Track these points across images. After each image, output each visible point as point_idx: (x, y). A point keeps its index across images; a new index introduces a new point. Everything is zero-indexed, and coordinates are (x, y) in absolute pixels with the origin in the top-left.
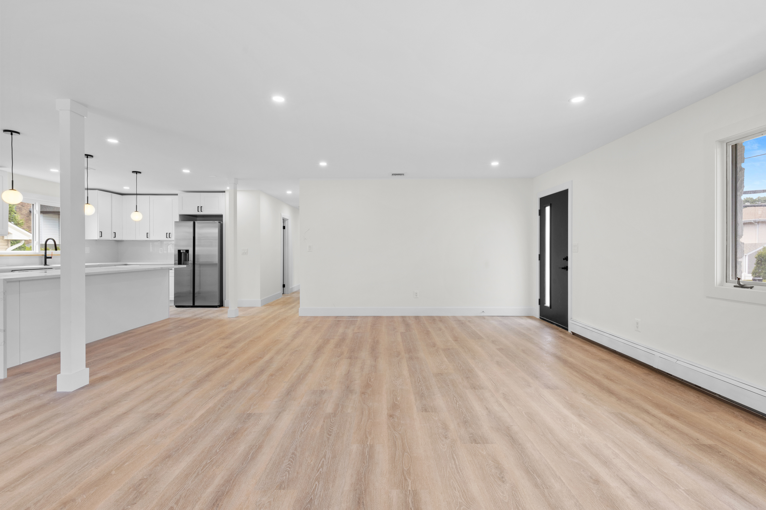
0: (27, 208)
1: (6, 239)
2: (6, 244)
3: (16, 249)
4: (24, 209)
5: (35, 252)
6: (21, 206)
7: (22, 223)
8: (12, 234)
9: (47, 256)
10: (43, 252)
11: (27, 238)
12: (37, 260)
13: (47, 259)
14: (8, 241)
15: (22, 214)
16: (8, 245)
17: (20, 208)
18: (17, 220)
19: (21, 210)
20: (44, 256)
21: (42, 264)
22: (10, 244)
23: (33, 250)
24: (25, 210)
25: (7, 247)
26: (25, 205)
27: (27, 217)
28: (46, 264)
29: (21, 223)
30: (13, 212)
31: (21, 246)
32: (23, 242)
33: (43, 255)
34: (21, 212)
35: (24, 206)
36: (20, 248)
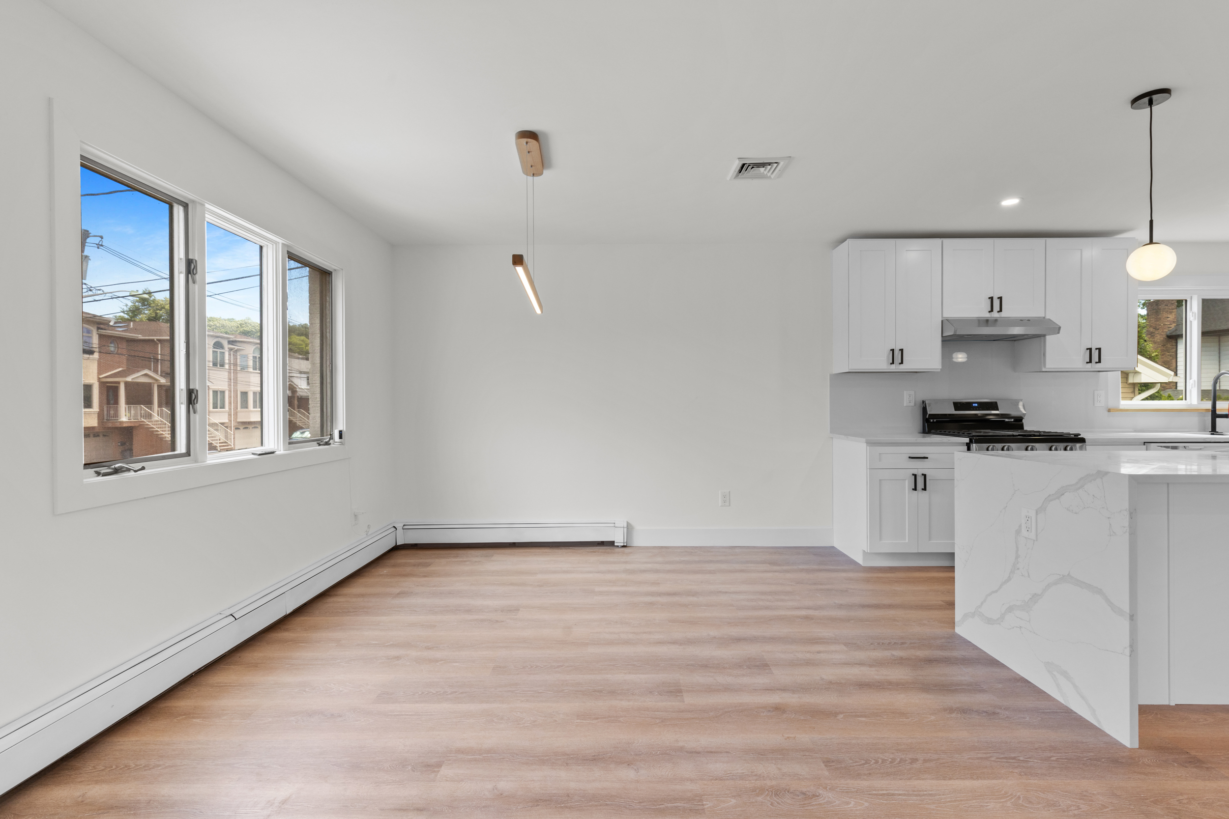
0: (1162, 332)
1: (1132, 382)
2: (1131, 390)
3: (1147, 399)
4: (1158, 334)
5: (1189, 403)
6: (1154, 329)
7: (1157, 355)
8: (1141, 373)
9: (1218, 412)
10: (1208, 405)
11: (1165, 380)
12: (1195, 420)
13: (1218, 419)
14: (1134, 385)
15: (1155, 343)
16: (1134, 392)
17: (1152, 333)
18: (1148, 352)
19: (1154, 335)
20: (1210, 413)
21: (1203, 430)
22: (1137, 392)
23: (1186, 399)
24: (1161, 334)
25: (1132, 395)
26: (1160, 326)
27: (1162, 346)
28: (1214, 430)
29: (1154, 357)
30: (1143, 339)
31: (1153, 394)
32: (1158, 387)
33: (1207, 410)
34: (1154, 338)
35: (1158, 329)
36: (1152, 398)
